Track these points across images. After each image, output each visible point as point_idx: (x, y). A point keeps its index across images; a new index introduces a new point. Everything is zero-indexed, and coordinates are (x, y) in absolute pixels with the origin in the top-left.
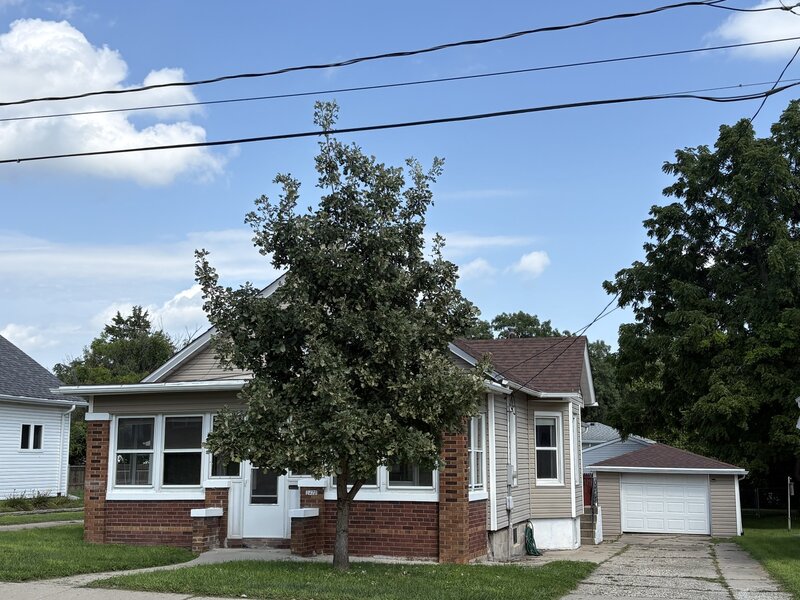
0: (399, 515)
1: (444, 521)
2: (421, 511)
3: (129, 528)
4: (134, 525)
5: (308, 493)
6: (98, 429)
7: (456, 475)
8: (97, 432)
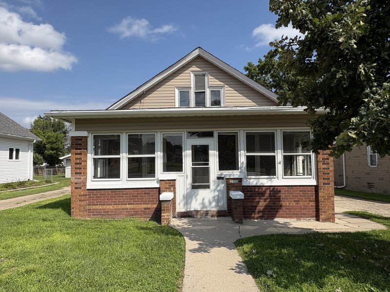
0: (291, 194)
1: (323, 197)
2: (305, 191)
3: (104, 207)
4: (107, 205)
5: (232, 181)
6: (79, 142)
7: (329, 169)
8: (78, 144)
